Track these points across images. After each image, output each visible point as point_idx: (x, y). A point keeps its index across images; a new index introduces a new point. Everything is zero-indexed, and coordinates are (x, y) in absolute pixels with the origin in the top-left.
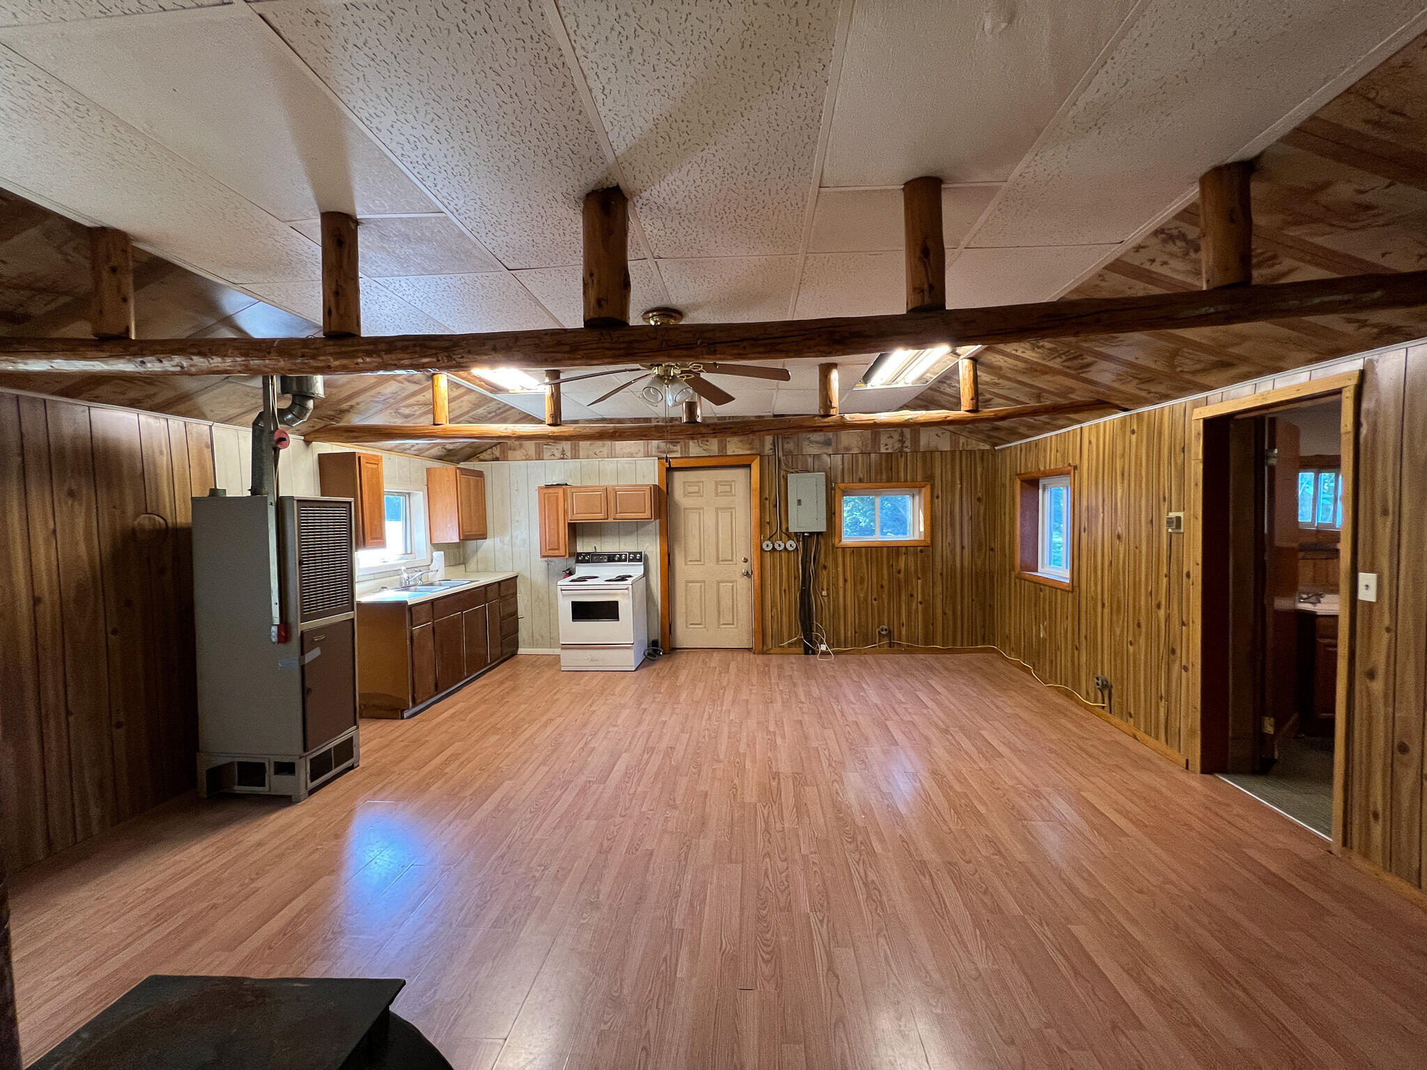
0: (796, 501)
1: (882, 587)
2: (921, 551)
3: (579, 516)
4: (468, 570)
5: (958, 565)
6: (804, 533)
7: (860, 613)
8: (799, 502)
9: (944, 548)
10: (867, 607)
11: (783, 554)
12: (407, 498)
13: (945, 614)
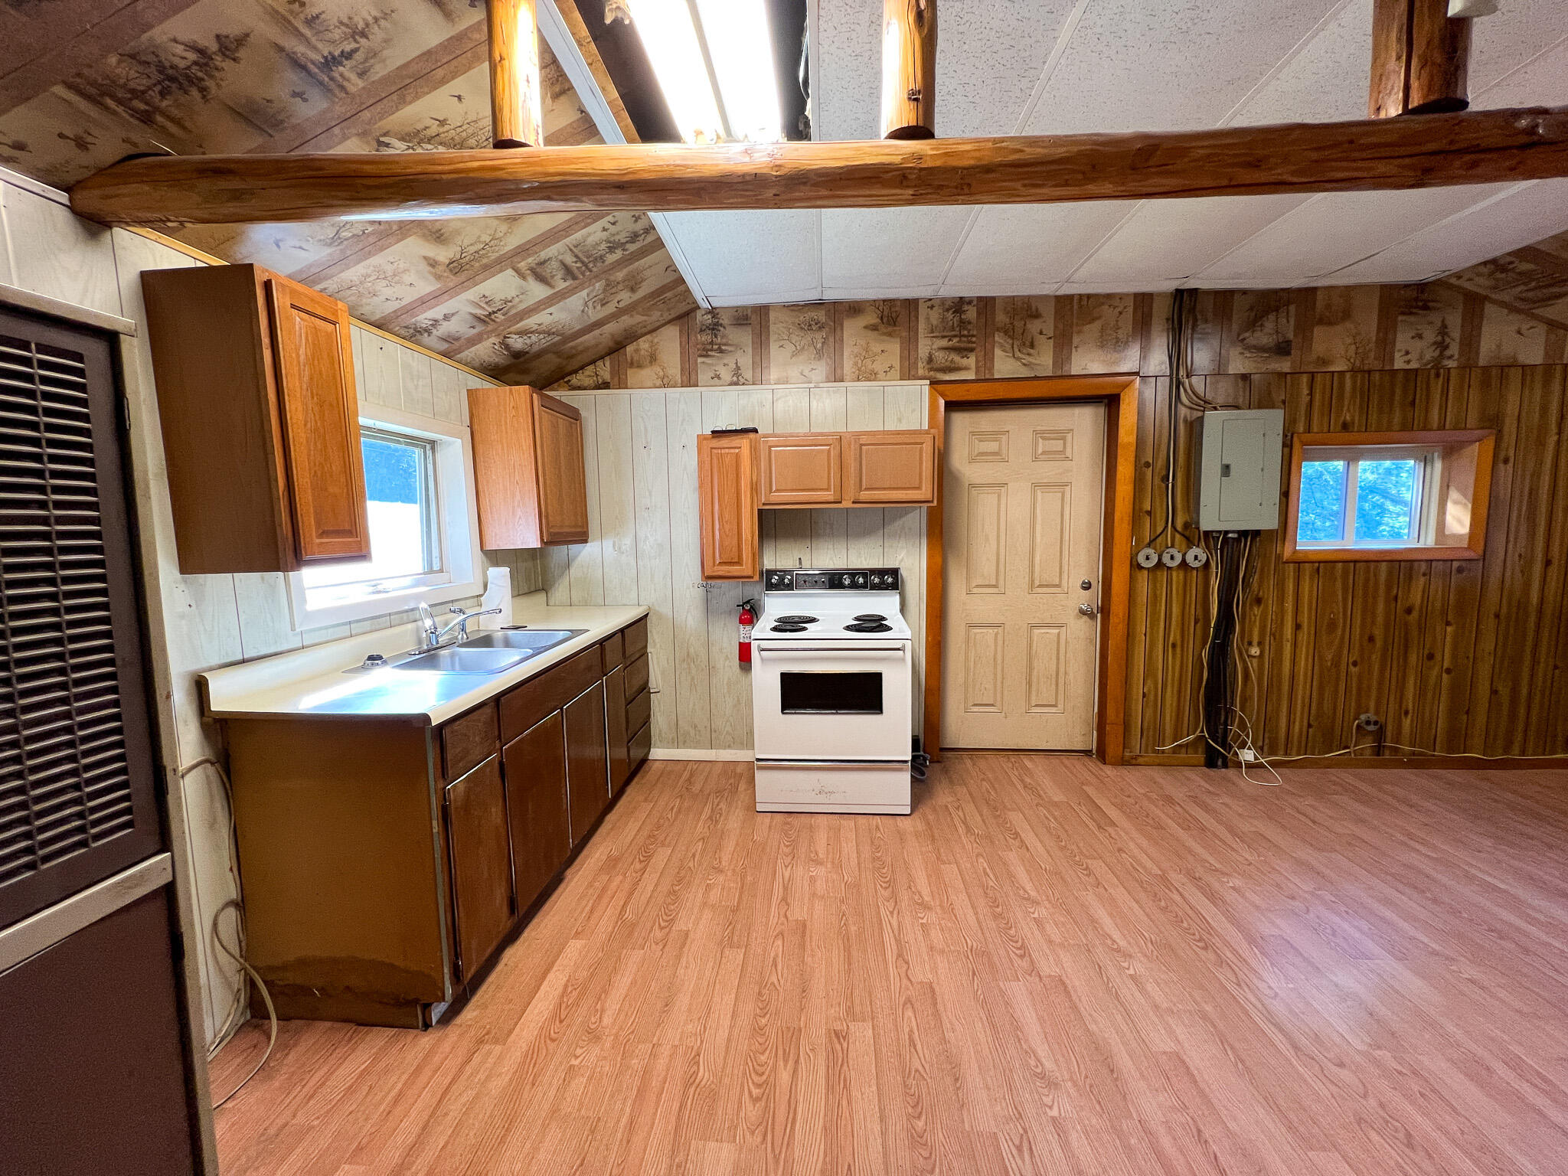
0: (1219, 470)
1: (1371, 639)
2: (1460, 570)
3: (783, 496)
4: (551, 602)
5: (1534, 599)
6: (1227, 532)
7: (1321, 688)
8: (1226, 469)
9: (1509, 563)
10: (1338, 679)
11: (1174, 574)
12: (429, 453)
13: (1494, 692)
